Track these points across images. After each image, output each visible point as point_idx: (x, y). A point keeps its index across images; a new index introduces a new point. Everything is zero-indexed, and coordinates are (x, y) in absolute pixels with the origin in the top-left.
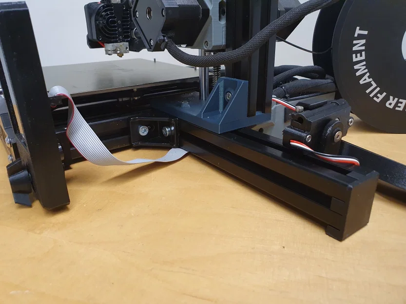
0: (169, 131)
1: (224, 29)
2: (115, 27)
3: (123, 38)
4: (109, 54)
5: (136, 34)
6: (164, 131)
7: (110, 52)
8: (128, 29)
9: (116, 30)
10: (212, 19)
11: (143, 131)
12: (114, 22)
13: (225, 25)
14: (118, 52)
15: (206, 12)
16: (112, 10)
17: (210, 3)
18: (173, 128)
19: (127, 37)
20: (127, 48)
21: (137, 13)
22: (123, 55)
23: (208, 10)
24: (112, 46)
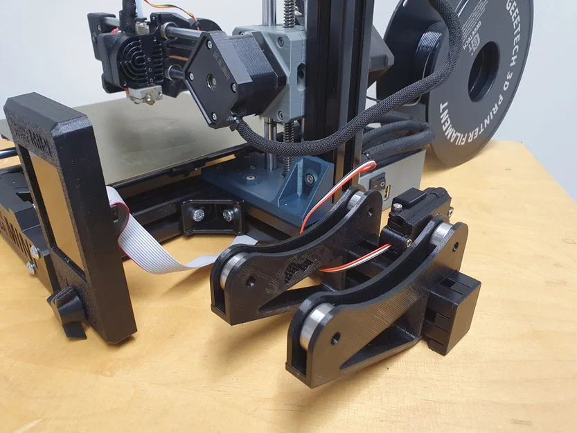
0: (232, 215)
1: (303, 97)
2: (144, 66)
3: (154, 80)
4: (136, 103)
5: (171, 73)
6: (224, 215)
7: (137, 101)
8: (161, 67)
9: (144, 71)
10: (289, 88)
11: (198, 215)
12: (141, 60)
13: (303, 93)
14: (149, 100)
15: (283, 80)
16: (139, 44)
17: (287, 68)
18: (236, 210)
19: (159, 78)
20: (159, 93)
21: (191, 75)
22: (154, 102)
23: (285, 77)
24: (141, 92)
